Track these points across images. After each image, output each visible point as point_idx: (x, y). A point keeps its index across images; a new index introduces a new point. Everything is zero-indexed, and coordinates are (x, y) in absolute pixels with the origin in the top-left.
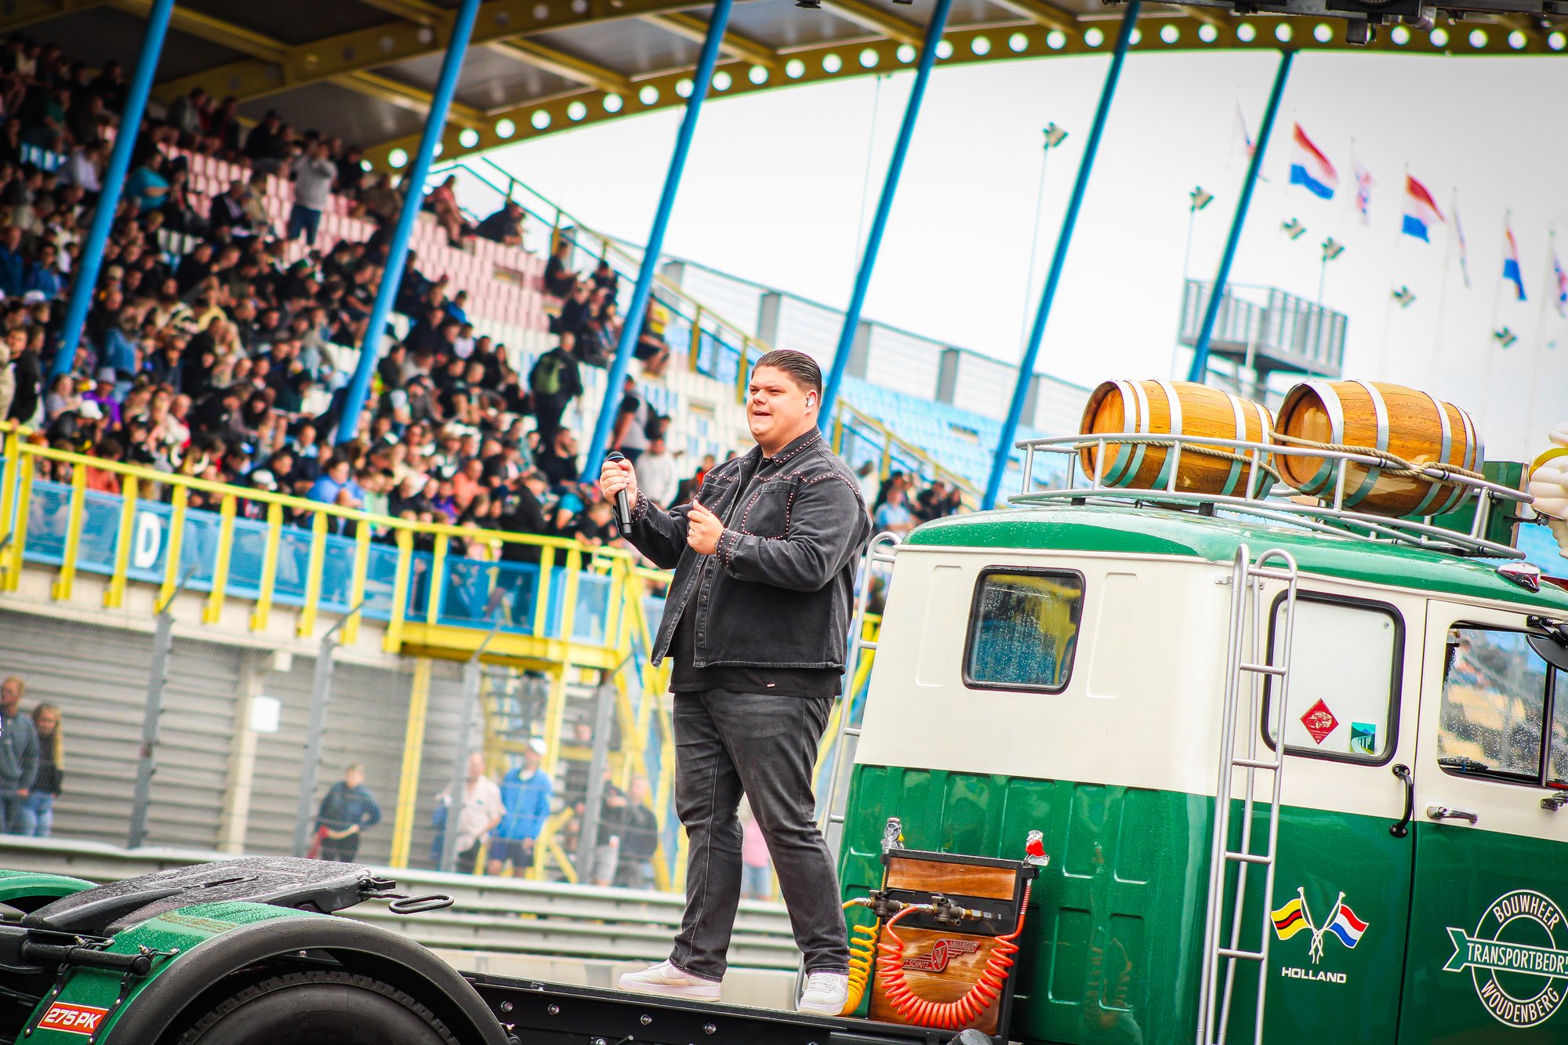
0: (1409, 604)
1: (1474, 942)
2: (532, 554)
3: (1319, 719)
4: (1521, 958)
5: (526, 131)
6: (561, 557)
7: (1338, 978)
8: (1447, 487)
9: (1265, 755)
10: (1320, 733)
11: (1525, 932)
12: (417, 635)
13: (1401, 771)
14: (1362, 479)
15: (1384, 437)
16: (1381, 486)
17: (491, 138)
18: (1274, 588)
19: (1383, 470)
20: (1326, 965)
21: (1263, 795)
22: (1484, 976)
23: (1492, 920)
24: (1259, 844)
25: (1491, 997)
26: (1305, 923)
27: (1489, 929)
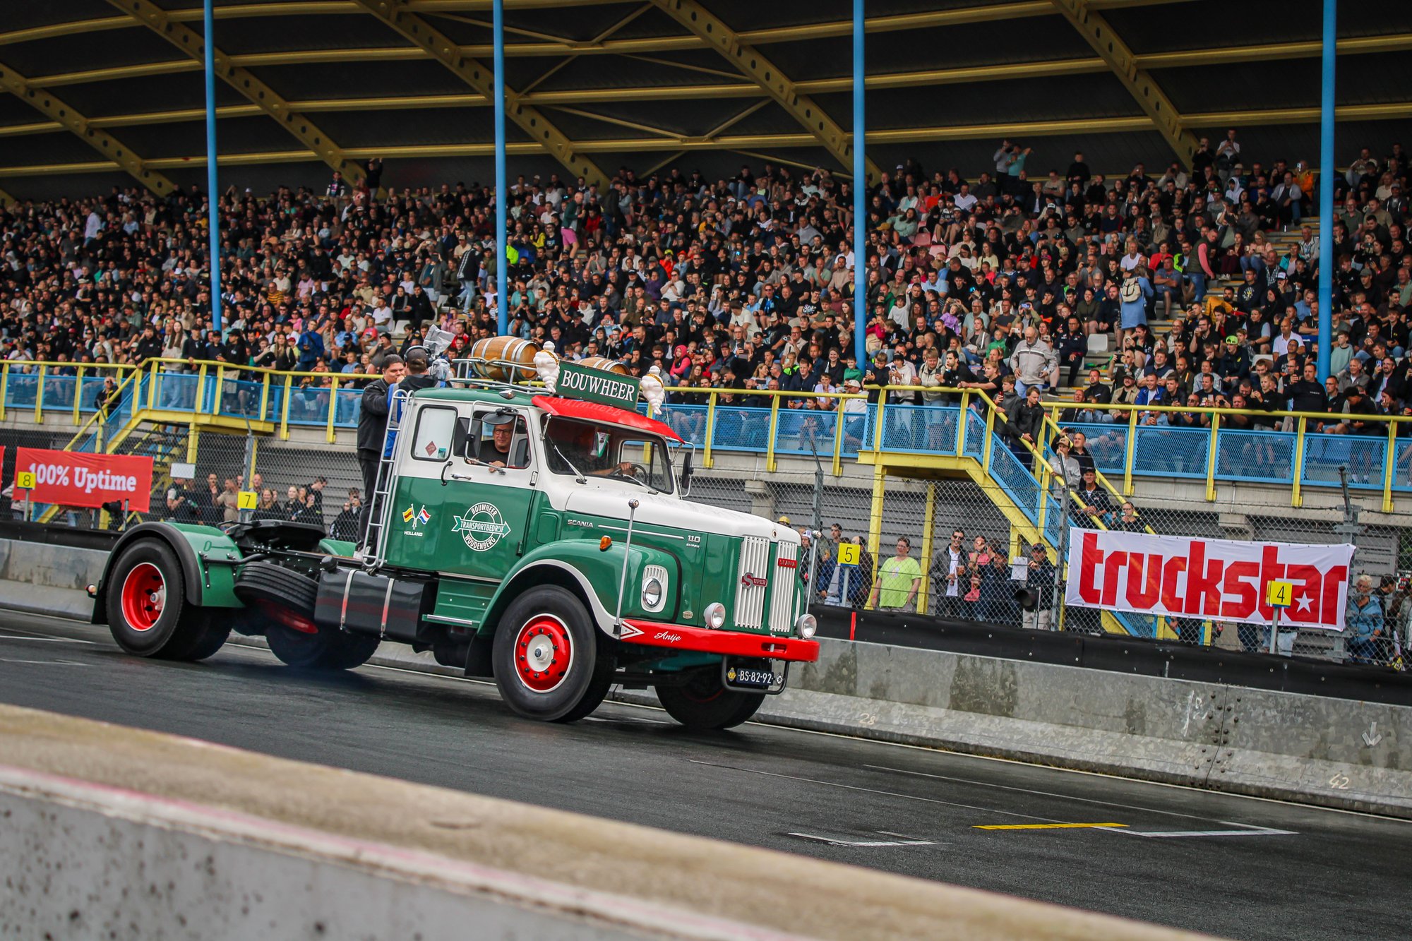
0: (460, 406)
1: (463, 521)
3: (431, 448)
4: (480, 526)
7: (420, 534)
10: (430, 453)
11: (483, 517)
13: (450, 463)
18: (420, 404)
20: (417, 530)
22: (466, 533)
23: (470, 513)
25: (469, 540)
26: (412, 516)
27: (469, 517)
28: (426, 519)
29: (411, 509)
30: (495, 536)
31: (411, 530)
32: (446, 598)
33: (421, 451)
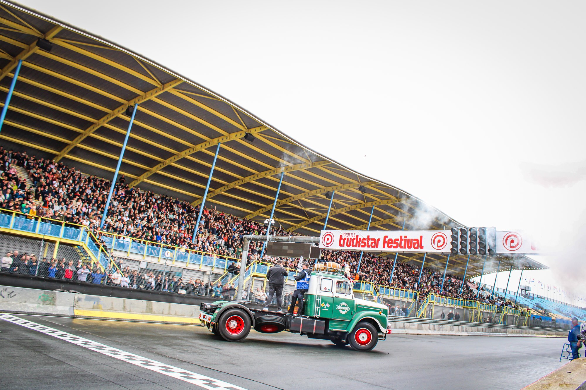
0: (333, 279)
1: (339, 307)
2: (471, 301)
3: (325, 288)
4: (343, 308)
5: (475, 277)
6: (473, 302)
7: (327, 310)
8: (337, 270)
9: (320, 291)
10: (325, 290)
11: (343, 306)
12: (464, 307)
13: (332, 293)
14: (330, 269)
15: (332, 266)
16: (332, 270)
17: (472, 277)
18: (321, 278)
19: (332, 269)
20: (326, 309)
21: (320, 295)
22: (340, 309)
23: (341, 305)
24: (320, 299)
25: (341, 311)
26: (324, 305)
27: (340, 305)
28: (329, 306)
29: (324, 303)
30: (347, 310)
31: (324, 308)
32: (332, 325)
33: (323, 289)
